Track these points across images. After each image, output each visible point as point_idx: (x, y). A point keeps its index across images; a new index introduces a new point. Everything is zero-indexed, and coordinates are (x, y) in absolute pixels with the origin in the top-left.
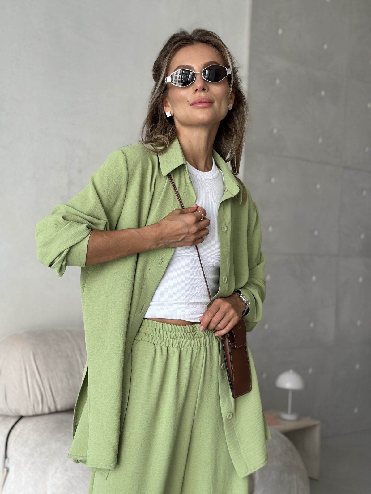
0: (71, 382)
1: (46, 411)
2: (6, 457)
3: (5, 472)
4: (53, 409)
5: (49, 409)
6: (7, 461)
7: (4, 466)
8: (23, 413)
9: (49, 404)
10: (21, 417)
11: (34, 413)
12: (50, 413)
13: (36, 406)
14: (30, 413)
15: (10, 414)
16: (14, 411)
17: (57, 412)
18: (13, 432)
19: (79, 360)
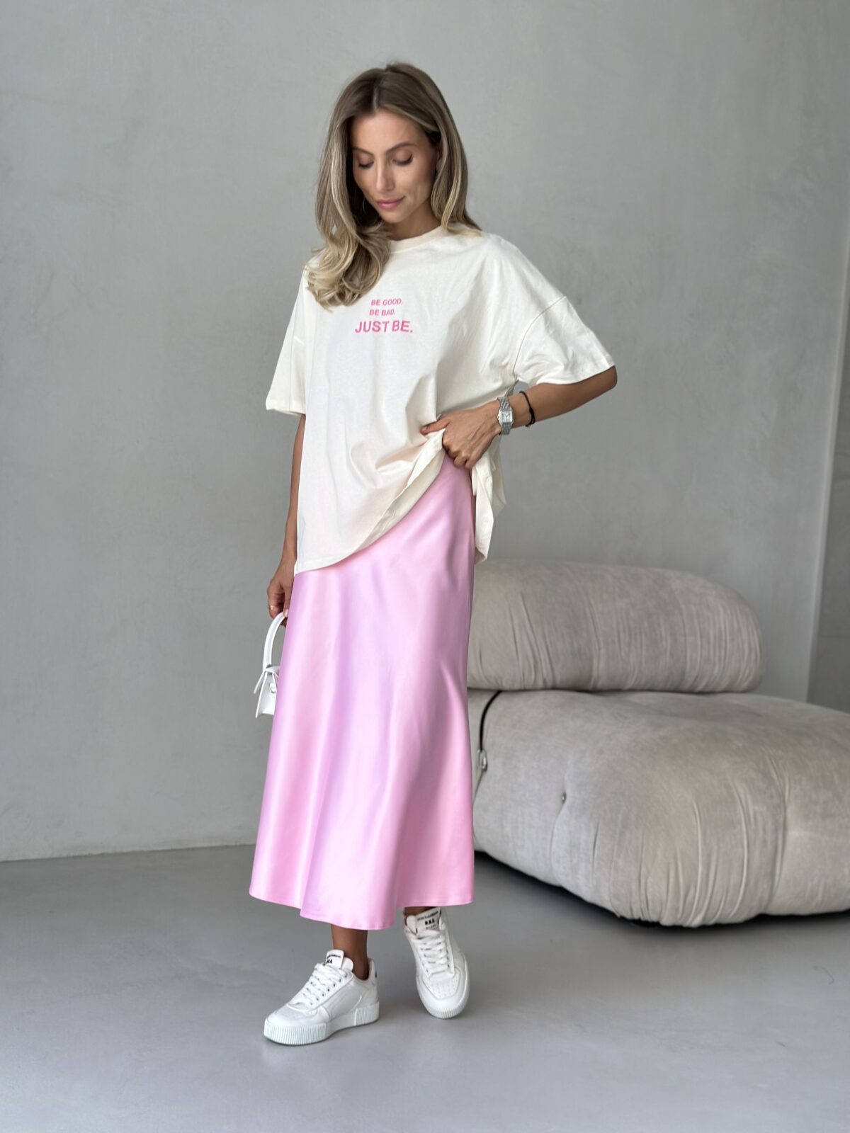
0: (575, 645)
1: (540, 684)
2: (481, 747)
3: (479, 772)
4: (550, 684)
5: (544, 681)
6: (483, 753)
7: (480, 762)
8: (506, 685)
9: (545, 675)
10: (498, 693)
11: (523, 688)
12: (545, 689)
13: (526, 674)
14: (517, 686)
15: (485, 685)
16: (493, 681)
17: (554, 688)
18: (490, 711)
19: (587, 611)
